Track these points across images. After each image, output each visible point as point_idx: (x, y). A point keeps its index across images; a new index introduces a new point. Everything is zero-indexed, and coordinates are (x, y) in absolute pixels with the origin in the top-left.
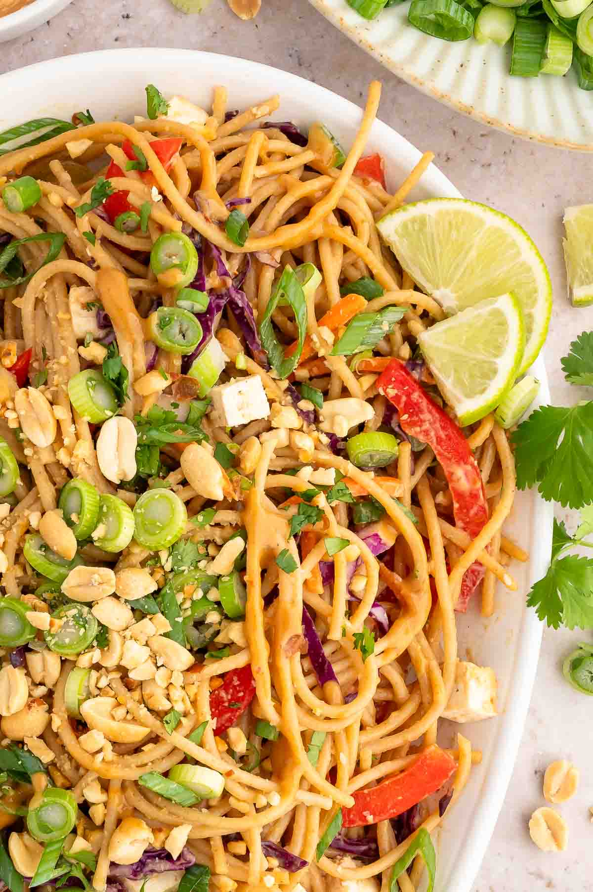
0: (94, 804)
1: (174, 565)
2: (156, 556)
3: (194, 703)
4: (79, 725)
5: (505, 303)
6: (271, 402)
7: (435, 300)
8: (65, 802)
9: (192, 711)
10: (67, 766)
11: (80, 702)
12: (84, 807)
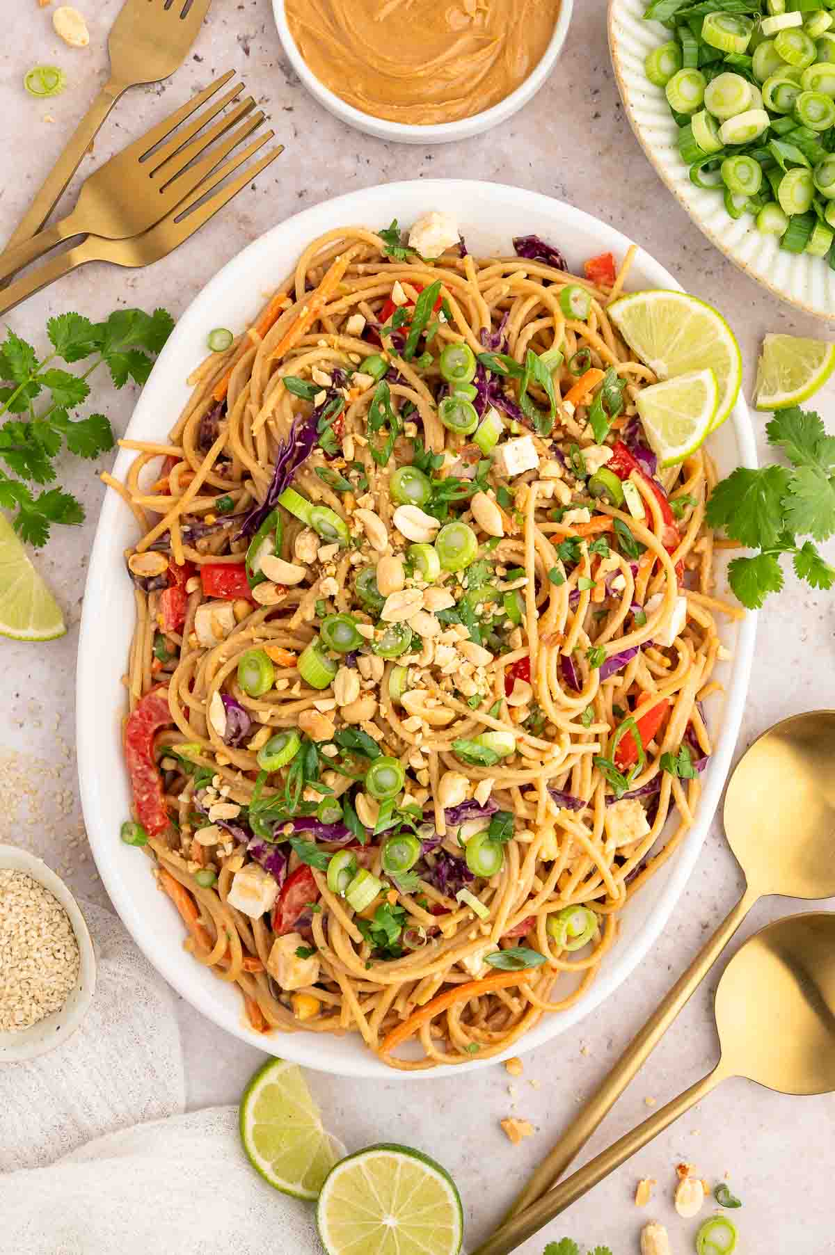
0: (419, 770)
1: (470, 582)
2: (454, 578)
3: (492, 688)
4: (401, 712)
5: (706, 376)
6: (540, 456)
7: (651, 370)
8: (395, 767)
9: (491, 694)
10: (395, 742)
11: (402, 693)
12: (411, 773)
